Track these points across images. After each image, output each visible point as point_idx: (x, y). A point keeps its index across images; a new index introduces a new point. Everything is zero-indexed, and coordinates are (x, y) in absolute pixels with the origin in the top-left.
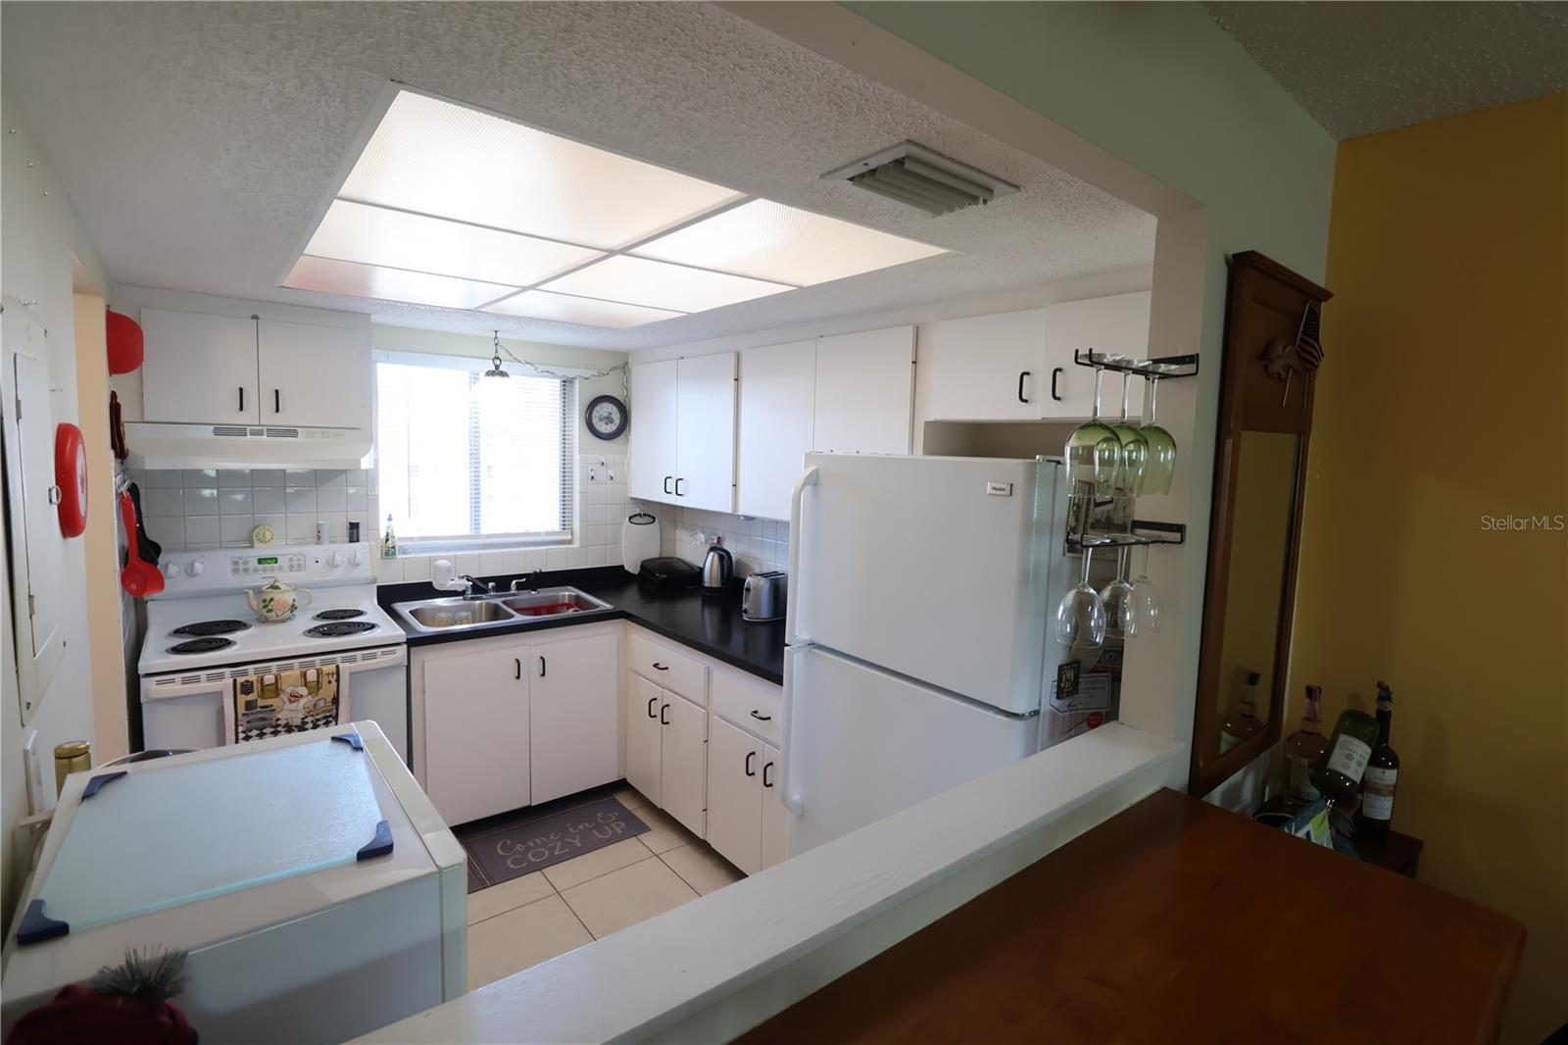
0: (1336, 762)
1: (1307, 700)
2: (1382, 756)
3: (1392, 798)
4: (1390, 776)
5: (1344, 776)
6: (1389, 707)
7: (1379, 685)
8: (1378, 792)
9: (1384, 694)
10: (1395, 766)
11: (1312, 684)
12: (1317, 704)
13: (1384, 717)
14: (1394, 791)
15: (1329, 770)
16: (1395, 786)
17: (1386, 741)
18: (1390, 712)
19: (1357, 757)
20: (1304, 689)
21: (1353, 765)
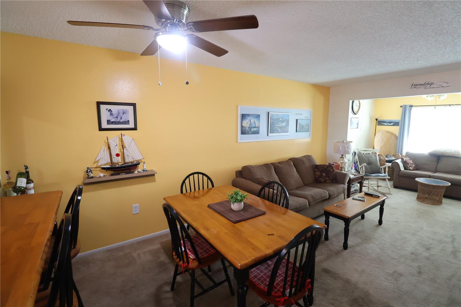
0: (19, 184)
1: (7, 174)
2: (29, 181)
3: (34, 190)
4: (32, 185)
5: (21, 187)
6: (28, 170)
7: (24, 166)
8: (30, 189)
9: (26, 167)
10: (33, 182)
11: (7, 170)
12: (10, 174)
13: (27, 172)
14: (34, 188)
15: (17, 187)
16: (34, 187)
17: (29, 178)
18: (29, 171)
19: (23, 182)
20: (5, 172)
21: (23, 184)
